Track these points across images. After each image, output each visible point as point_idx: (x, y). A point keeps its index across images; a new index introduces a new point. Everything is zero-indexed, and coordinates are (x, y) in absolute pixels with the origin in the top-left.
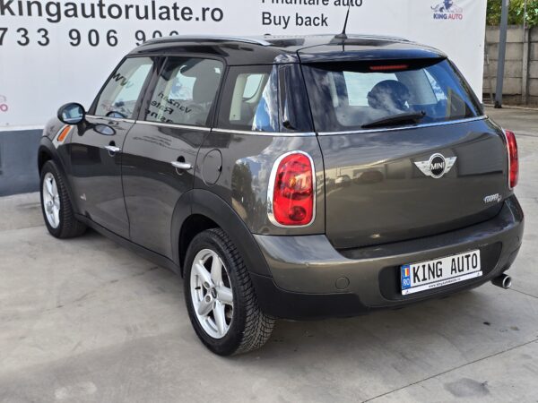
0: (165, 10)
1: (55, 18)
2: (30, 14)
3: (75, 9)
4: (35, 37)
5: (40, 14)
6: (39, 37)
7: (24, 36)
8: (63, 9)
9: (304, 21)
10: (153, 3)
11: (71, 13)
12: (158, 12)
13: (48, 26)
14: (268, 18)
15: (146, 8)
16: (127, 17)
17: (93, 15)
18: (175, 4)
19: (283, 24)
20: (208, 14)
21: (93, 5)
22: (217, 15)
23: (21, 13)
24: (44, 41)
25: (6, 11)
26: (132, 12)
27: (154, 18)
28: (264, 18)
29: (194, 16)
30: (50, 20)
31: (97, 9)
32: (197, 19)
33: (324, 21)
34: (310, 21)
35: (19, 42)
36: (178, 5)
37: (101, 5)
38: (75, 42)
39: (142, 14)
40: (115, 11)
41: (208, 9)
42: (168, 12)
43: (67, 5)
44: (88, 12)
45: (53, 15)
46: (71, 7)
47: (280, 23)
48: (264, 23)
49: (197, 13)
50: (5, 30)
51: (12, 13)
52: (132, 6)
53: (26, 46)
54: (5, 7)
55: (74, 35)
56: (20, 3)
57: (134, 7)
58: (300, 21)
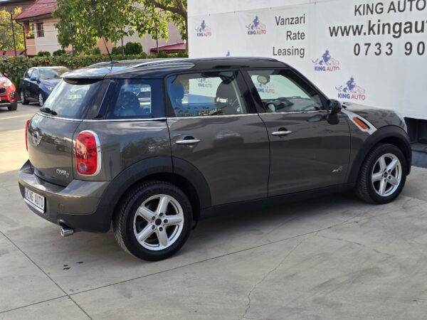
1: (397, 35)
2: (383, 33)
3: (411, 27)
4: (385, 49)
5: (389, 33)
8: (403, 27)
11: (408, 30)
13: (393, 41)
17: (422, 30)
21: (423, 23)
23: (379, 33)
24: (389, 52)
25: (371, 31)
30: (394, 36)
35: (376, 53)
38: (408, 52)
43: (406, 24)
45: (396, 33)
50: (369, 45)
51: (374, 33)
53: (379, 56)
54: (371, 29)
55: (408, 46)
56: (379, 25)
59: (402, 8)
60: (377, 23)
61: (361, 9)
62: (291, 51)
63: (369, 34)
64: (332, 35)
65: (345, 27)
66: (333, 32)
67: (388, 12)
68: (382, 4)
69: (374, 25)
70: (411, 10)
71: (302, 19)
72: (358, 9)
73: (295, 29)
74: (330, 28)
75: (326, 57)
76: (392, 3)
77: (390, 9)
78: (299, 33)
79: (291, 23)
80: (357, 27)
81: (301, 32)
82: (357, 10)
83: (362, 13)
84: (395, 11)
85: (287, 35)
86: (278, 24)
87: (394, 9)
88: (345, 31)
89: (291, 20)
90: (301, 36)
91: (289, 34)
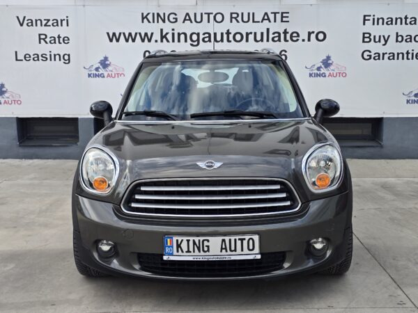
0: (277, 35)
1: (196, 43)
2: (179, 41)
3: (210, 37)
5: (186, 41)
8: (201, 37)
9: (405, 38)
10: (268, 30)
11: (206, 39)
12: (271, 36)
13: (191, 49)
14: (368, 37)
15: (262, 34)
16: (247, 41)
17: (222, 40)
19: (383, 41)
20: (313, 36)
21: (222, 34)
22: (321, 36)
23: (173, 41)
25: (164, 40)
26: (251, 37)
27: (268, 40)
28: (364, 37)
29: (301, 38)
30: (192, 45)
31: (225, 36)
32: (303, 40)
34: (411, 38)
36: (287, 31)
37: (228, 33)
39: (259, 38)
40: (238, 37)
41: (313, 32)
43: (204, 34)
44: (219, 38)
45: (194, 41)
46: (207, 35)
47: (379, 41)
48: (364, 42)
49: (304, 35)
51: (168, 41)
52: (251, 33)
54: (163, 37)
56: (173, 34)
57: (253, 34)
58: (400, 39)
59: (199, 20)
60: (171, 32)
61: (150, 17)
62: (48, 57)
63: (162, 41)
64: (111, 40)
65: (130, 34)
66: (113, 37)
67: (184, 22)
68: (176, 15)
69: (167, 34)
70: (209, 22)
71: (64, 23)
72: (146, 17)
73: (51, 32)
74: (108, 34)
75: (104, 63)
76: (187, 14)
77: (185, 20)
78: (59, 37)
79: (45, 25)
80: (146, 34)
81: (62, 36)
82: (144, 18)
83: (151, 20)
84: (191, 22)
85: (40, 39)
86: (21, 25)
87: (190, 20)
88: (130, 38)
89: (44, 22)
90: (64, 40)
91: (43, 37)
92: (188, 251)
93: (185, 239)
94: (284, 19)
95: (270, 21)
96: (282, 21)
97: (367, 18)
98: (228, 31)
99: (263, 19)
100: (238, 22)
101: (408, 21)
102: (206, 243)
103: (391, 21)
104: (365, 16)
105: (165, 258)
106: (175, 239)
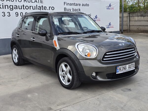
0: (39, 7)
1: (12, 9)
2: (5, 8)
3: (17, 7)
5: (8, 8)
6: (8, 14)
7: (4, 14)
8: (14, 7)
9: (75, 10)
10: (37, 5)
14: (66, 9)
16: (30, 9)
17: (21, 8)
18: (42, 6)
21: (21, 6)
22: (53, 8)
23: (3, 8)
24: (9, 15)
27: (37, 9)
28: (65, 9)
29: (47, 9)
30: (10, 10)
32: (48, 10)
33: (79, 10)
35: (3, 16)
37: (23, 6)
38: (17, 15)
39: (34, 8)
40: (27, 8)
41: (50, 7)
42: (40, 8)
43: (15, 6)
44: (20, 8)
45: (11, 9)
46: (16, 6)
51: (1, 8)
52: (31, 6)
53: (4, 17)
55: (17, 14)
56: (3, 6)
57: (32, 7)
58: (73, 10)
60: (2, 5)
67: (7, 1)
69: (0, 5)
70: (16, 1)
92: (122, 70)
93: (121, 66)
94: (42, 2)
95: (37, 2)
96: (41, 3)
97: (65, 3)
98: (23, 5)
99: (35, 2)
100: (27, 2)
101: (75, 4)
102: (126, 67)
103: (71, 4)
104: (64, 2)
105: (117, 73)
106: (119, 67)
